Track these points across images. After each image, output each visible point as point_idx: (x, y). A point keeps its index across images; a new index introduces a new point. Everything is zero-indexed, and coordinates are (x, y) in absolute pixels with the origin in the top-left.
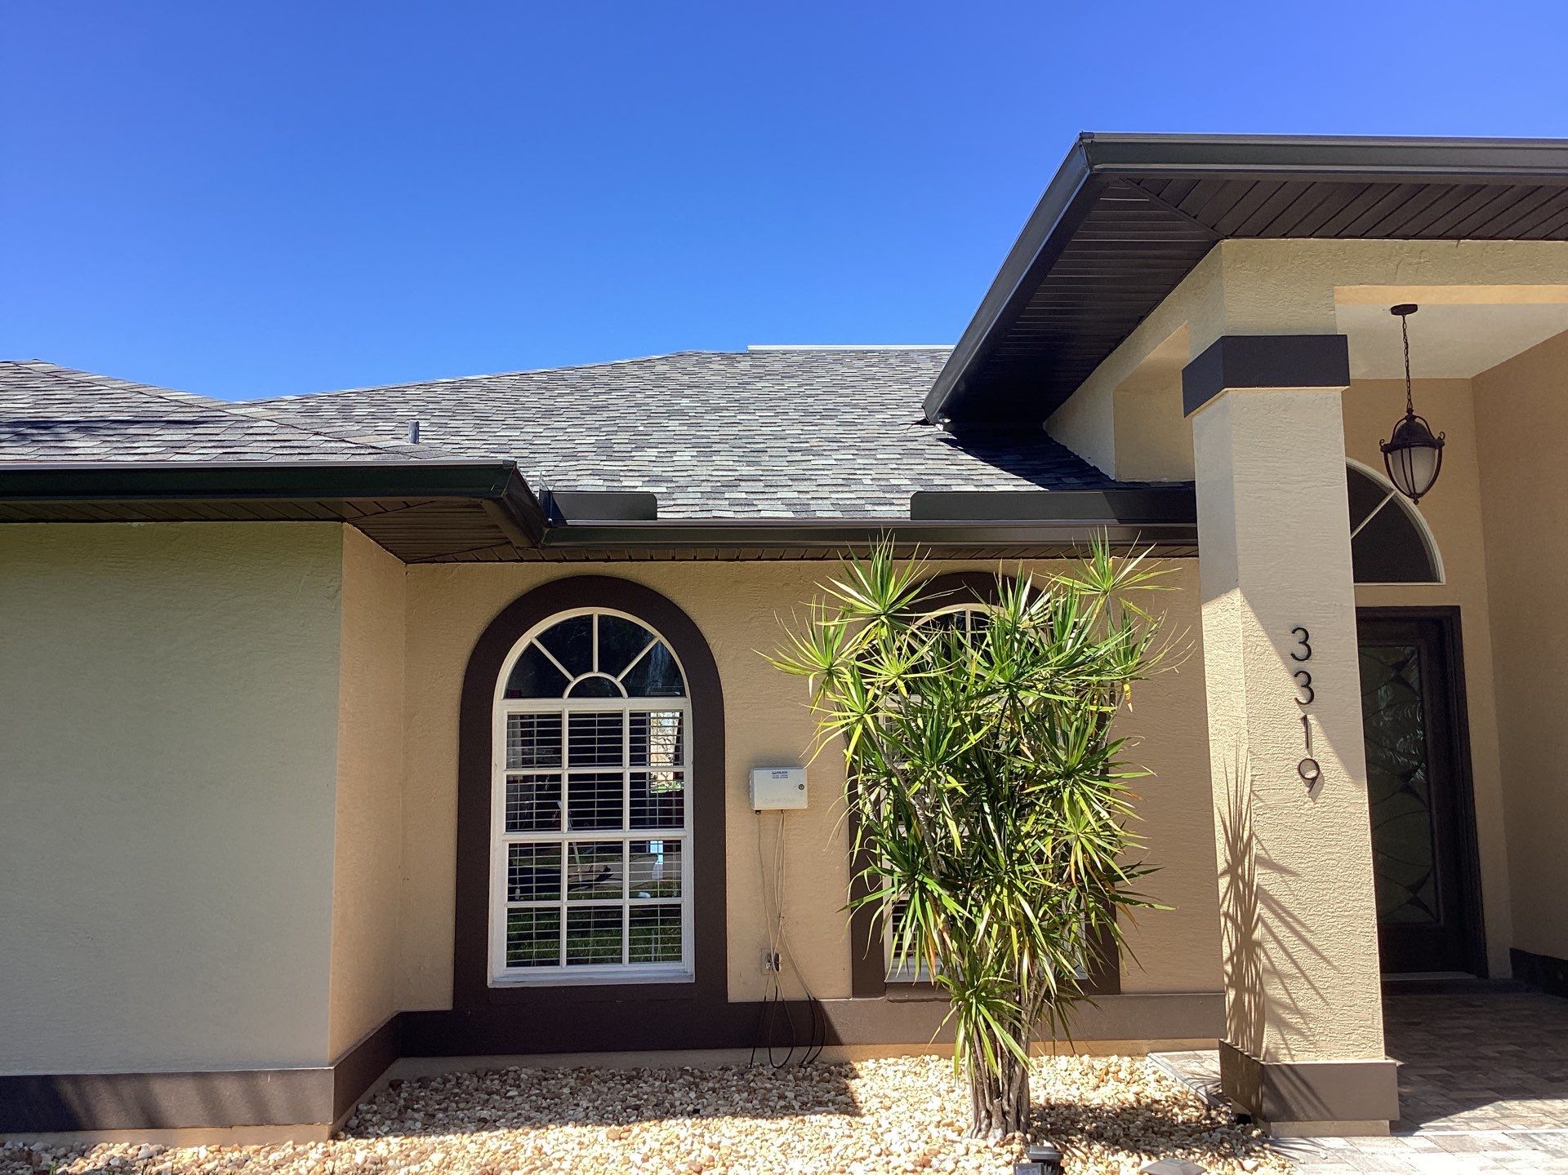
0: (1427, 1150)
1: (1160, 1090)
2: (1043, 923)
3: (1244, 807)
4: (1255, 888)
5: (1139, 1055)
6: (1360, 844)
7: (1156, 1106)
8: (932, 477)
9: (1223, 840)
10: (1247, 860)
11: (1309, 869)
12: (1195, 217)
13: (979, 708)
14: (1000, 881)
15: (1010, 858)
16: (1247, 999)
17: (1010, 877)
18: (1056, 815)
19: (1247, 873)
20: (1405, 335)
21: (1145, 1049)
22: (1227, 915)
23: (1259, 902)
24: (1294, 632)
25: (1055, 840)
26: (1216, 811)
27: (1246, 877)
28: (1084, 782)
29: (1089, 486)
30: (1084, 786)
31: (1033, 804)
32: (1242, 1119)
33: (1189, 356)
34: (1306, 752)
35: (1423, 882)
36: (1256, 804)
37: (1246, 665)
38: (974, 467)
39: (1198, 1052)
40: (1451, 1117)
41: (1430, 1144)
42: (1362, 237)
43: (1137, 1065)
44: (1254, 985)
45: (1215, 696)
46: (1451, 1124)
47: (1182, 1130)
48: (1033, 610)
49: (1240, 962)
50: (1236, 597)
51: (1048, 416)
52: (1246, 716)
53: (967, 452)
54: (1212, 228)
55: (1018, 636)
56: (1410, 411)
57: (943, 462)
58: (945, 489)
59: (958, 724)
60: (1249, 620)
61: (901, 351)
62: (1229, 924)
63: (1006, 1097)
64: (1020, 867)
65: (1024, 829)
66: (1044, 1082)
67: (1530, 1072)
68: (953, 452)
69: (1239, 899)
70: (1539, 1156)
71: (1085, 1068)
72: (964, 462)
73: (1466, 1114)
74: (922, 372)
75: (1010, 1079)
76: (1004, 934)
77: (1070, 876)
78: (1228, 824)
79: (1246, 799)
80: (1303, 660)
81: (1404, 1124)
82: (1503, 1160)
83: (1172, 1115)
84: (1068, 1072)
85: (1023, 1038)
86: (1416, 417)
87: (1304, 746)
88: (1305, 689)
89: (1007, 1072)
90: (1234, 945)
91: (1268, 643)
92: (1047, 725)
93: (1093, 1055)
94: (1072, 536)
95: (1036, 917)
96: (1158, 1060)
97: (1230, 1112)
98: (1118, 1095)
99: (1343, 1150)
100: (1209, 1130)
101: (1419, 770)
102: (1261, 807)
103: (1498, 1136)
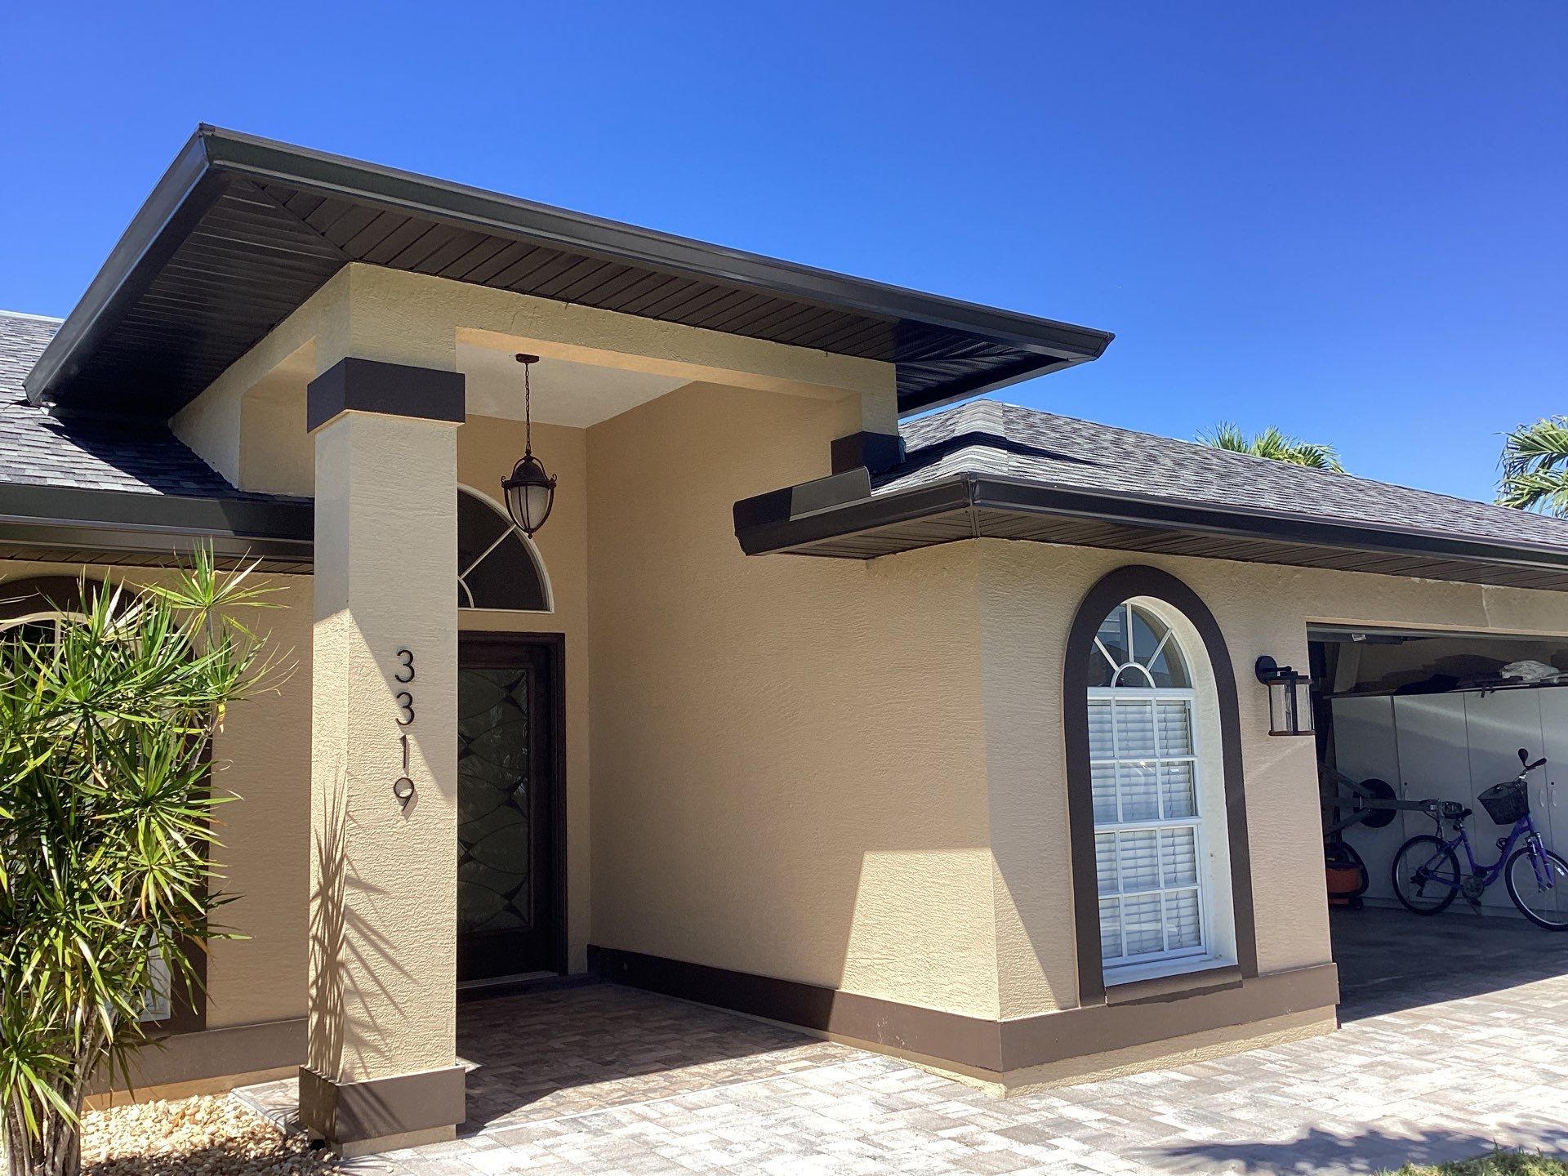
0: (487, 1148)
1: (238, 1127)
2: (104, 966)
3: (339, 827)
4: (342, 909)
5: (221, 1092)
6: (447, 859)
7: (230, 1144)
8: (24, 466)
9: (317, 863)
10: (337, 882)
11: (397, 887)
12: (323, 234)
13: (45, 730)
14: (54, 923)
15: (71, 896)
16: (328, 1021)
17: (68, 917)
18: (129, 848)
19: (336, 894)
20: (527, 382)
21: (229, 1084)
22: (315, 938)
23: (345, 923)
24: (399, 654)
25: (124, 874)
26: (313, 833)
27: (336, 898)
28: (162, 810)
29: (208, 493)
30: (164, 815)
31: (103, 835)
32: (317, 1145)
33: (314, 371)
34: (403, 771)
35: (518, 889)
36: (350, 824)
37: (350, 686)
38: (79, 460)
39: (284, 1081)
40: (513, 1112)
41: (492, 1142)
42: (483, 284)
43: (219, 1103)
44: (335, 1006)
45: (320, 716)
46: (512, 1119)
47: (253, 1166)
48: (121, 623)
49: (324, 984)
50: (345, 618)
51: (174, 414)
52: (346, 736)
53: (74, 443)
54: (341, 248)
55: (99, 651)
56: (528, 452)
57: (41, 450)
58: (38, 482)
59: (19, 748)
60: (356, 641)
61: (15, 319)
62: (317, 947)
63: (50, 1161)
64: (82, 907)
65: (91, 865)
66: (110, 1136)
67: (588, 1059)
68: (57, 441)
69: (328, 920)
70: (583, 1137)
71: (159, 1115)
72: (68, 453)
73: (527, 1107)
74: (37, 346)
75: (56, 1141)
76: (57, 981)
77: (140, 910)
78: (323, 846)
79: (341, 820)
80: (407, 682)
81: (468, 1128)
82: (552, 1146)
83: (246, 1151)
84: (139, 1122)
85: (75, 1093)
86: (533, 458)
87: (402, 765)
88: (407, 710)
89: (53, 1133)
90: (319, 968)
91: (374, 665)
92: (127, 750)
93: (171, 1098)
94: (174, 545)
95: (96, 959)
96: (241, 1094)
97: (306, 1139)
98: (191, 1139)
99: (409, 1161)
100: (281, 1161)
101: (522, 785)
102: (354, 828)
103: (552, 1125)
